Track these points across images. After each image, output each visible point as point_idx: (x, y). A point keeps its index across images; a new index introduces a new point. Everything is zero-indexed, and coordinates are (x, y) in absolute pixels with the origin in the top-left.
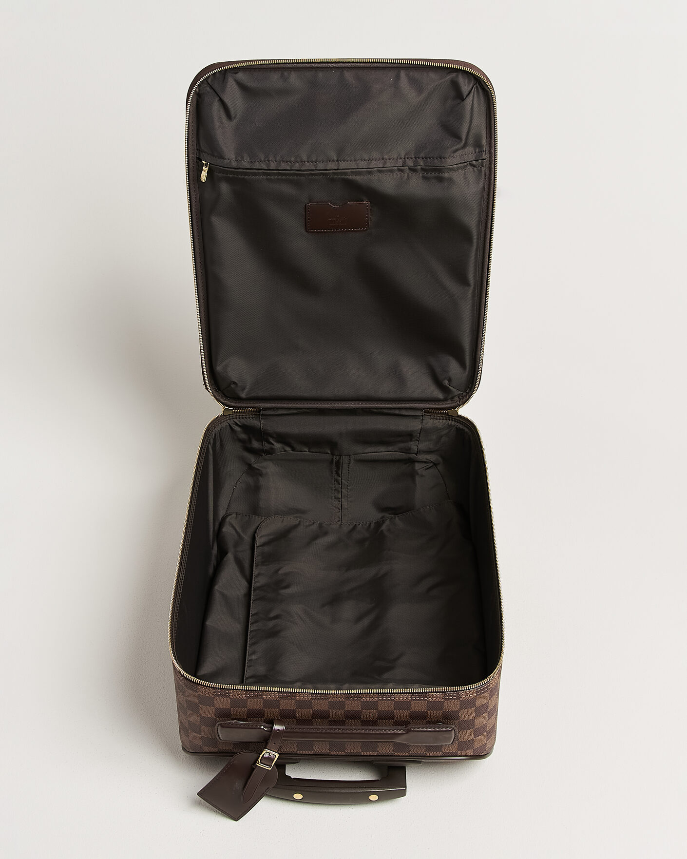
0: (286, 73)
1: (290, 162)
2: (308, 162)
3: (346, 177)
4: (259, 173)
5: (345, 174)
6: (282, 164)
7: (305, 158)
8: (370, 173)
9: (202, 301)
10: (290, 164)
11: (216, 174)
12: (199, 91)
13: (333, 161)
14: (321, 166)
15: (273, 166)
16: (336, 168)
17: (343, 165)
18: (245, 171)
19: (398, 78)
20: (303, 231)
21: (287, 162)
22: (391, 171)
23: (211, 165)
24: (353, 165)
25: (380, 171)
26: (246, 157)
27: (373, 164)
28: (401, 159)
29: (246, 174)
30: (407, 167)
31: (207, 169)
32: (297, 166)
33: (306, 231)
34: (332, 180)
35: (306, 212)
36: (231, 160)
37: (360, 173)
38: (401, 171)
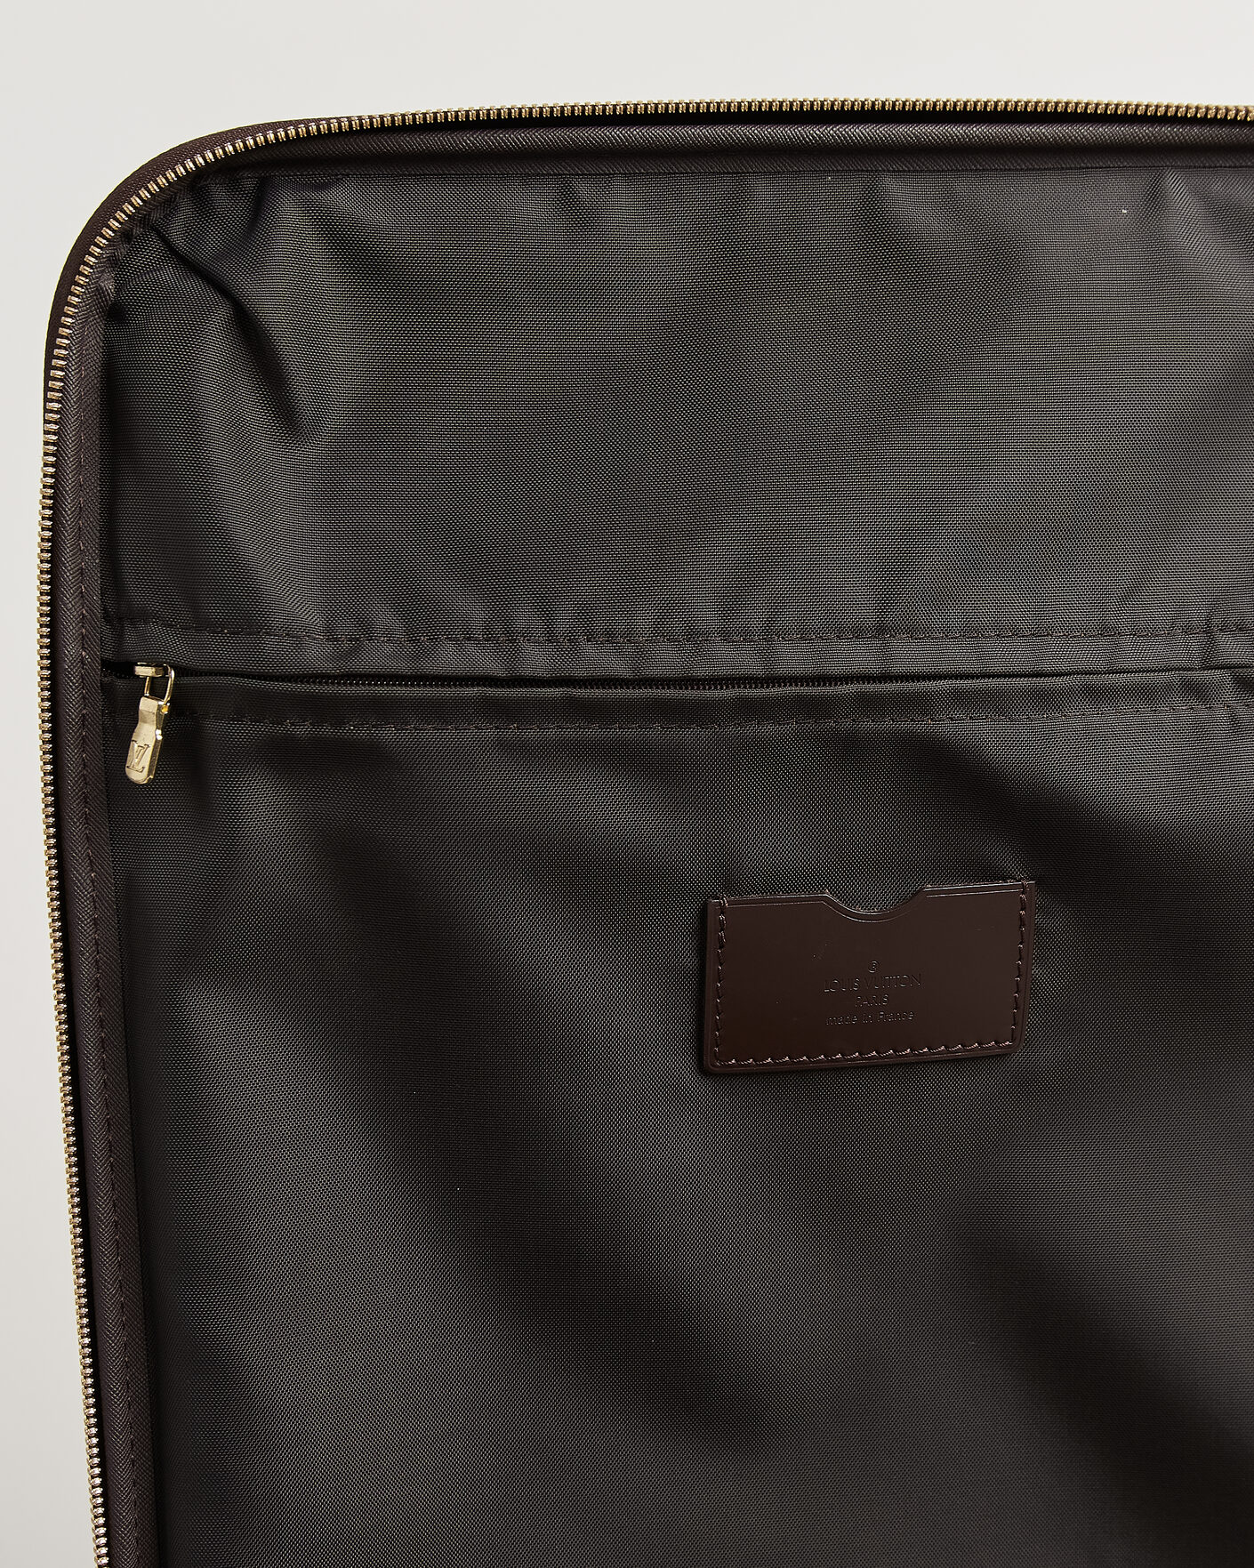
0: (584, 189)
1: (629, 636)
2: (726, 636)
3: (923, 726)
4: (459, 703)
5: (920, 705)
6: (589, 650)
7: (708, 617)
8: (1045, 700)
9: (127, 1515)
10: (629, 649)
11: (215, 727)
12: (118, 290)
13: (858, 633)
14: (793, 658)
15: (536, 660)
16: (874, 669)
17: (907, 655)
18: (382, 690)
19: (1155, 200)
20: (682, 1066)
21: (610, 636)
22: (1146, 694)
23: (186, 680)
24: (960, 656)
25: (1095, 694)
26: (384, 617)
27: (1058, 655)
28: (1188, 630)
29: (384, 710)
30: (1226, 675)
31: (164, 703)
32: (666, 661)
33: (703, 1070)
34: (850, 748)
35: (701, 950)
36: (296, 636)
37: (995, 703)
38: (1196, 691)
